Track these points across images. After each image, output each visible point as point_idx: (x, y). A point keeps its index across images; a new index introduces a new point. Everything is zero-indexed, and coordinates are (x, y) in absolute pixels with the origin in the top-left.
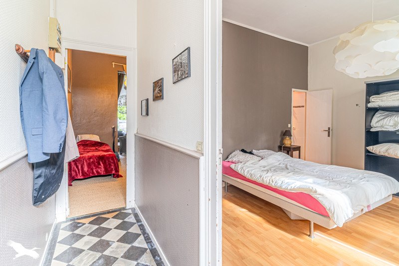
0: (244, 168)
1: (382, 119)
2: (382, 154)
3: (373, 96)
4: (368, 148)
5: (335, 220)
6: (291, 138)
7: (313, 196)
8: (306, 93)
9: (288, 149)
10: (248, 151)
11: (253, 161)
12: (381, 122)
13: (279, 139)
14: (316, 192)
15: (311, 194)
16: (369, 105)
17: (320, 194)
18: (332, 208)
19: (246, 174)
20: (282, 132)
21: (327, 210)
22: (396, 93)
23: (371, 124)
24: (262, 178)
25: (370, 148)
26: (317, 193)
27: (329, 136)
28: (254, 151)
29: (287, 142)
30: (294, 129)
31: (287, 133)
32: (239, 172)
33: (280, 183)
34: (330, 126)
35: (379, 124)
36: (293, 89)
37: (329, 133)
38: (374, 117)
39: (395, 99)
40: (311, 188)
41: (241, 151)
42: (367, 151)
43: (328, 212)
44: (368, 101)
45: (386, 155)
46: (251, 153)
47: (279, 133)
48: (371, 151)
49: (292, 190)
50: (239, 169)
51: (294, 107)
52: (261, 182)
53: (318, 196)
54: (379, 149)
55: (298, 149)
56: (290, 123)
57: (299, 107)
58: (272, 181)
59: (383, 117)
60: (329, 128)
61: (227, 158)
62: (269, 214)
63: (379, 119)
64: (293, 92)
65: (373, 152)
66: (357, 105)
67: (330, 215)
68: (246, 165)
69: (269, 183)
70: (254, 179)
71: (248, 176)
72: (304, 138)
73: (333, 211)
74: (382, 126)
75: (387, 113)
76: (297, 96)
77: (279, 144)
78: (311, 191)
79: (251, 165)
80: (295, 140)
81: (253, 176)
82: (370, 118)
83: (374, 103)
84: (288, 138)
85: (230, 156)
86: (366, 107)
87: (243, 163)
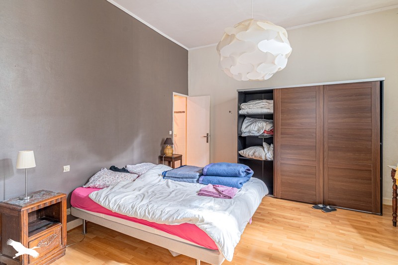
0: (110, 197)
1: (249, 125)
2: (250, 157)
3: (243, 104)
4: (239, 152)
5: (226, 254)
6: (172, 147)
7: (199, 227)
8: (186, 98)
9: (170, 160)
10: (120, 167)
11: (125, 183)
12: (249, 128)
13: (160, 149)
14: (203, 221)
15: (197, 224)
16: (241, 112)
17: (208, 224)
18: (222, 240)
19: (111, 206)
20: (163, 140)
21: (216, 244)
22: (259, 101)
23: (242, 130)
24: (134, 209)
25: (241, 152)
26: (205, 222)
27: (207, 142)
28: (128, 166)
29: (168, 152)
30: (176, 136)
31: (168, 142)
32: (102, 204)
33: (159, 215)
34: (208, 132)
35: (247, 130)
36: (174, 93)
37: (207, 138)
38: (244, 124)
39: (258, 107)
40: (197, 216)
41: (111, 169)
42: (240, 155)
43: (217, 245)
44: (239, 109)
45: (253, 157)
46: (124, 170)
47: (160, 141)
48: (242, 155)
49: (175, 223)
50: (101, 200)
51: (175, 112)
52: (133, 216)
53: (206, 226)
54: (249, 153)
55: (180, 158)
56: (172, 130)
57: (180, 112)
58: (149, 213)
59: (249, 123)
60: (208, 134)
61: (88, 181)
62: (144, 256)
63: (247, 125)
64: (174, 97)
65: (244, 155)
66: (230, 112)
67: (220, 248)
68: (113, 190)
69: (145, 215)
70: (123, 212)
71: (114, 209)
72: (185, 144)
73: (223, 243)
74: (249, 132)
75: (252, 119)
76: (178, 101)
77: (159, 154)
78: (197, 220)
79: (122, 190)
80: (176, 149)
81: (122, 209)
82: (240, 124)
83: (243, 110)
84: (169, 147)
85: (92, 179)
86: (238, 114)
87: (110, 188)
